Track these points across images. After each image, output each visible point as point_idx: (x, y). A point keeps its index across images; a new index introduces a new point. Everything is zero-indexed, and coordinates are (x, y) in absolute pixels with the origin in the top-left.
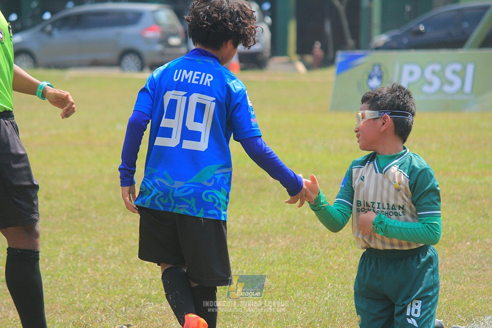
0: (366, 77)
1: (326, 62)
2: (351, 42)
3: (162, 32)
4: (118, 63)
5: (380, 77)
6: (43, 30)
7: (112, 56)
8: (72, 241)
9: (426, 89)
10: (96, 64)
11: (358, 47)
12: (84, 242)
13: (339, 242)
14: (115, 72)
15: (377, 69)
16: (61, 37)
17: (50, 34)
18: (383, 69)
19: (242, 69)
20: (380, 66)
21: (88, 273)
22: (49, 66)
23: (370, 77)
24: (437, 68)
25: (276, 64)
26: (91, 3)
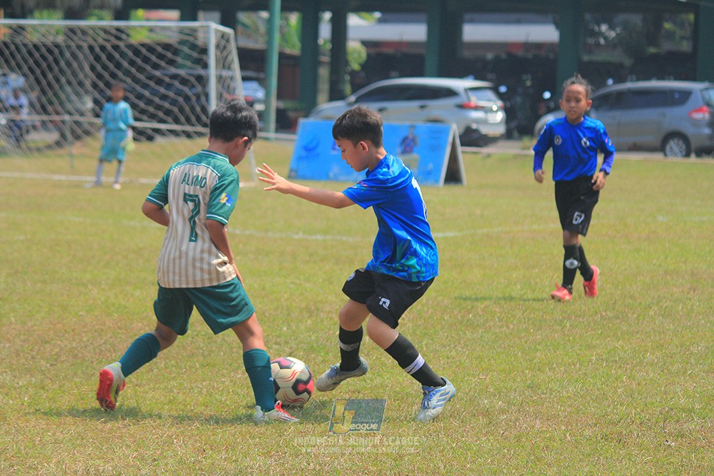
4: (661, 148)
7: (654, 140)
10: (635, 148)
14: (658, 156)
21: (622, 381)
26: (632, 81)
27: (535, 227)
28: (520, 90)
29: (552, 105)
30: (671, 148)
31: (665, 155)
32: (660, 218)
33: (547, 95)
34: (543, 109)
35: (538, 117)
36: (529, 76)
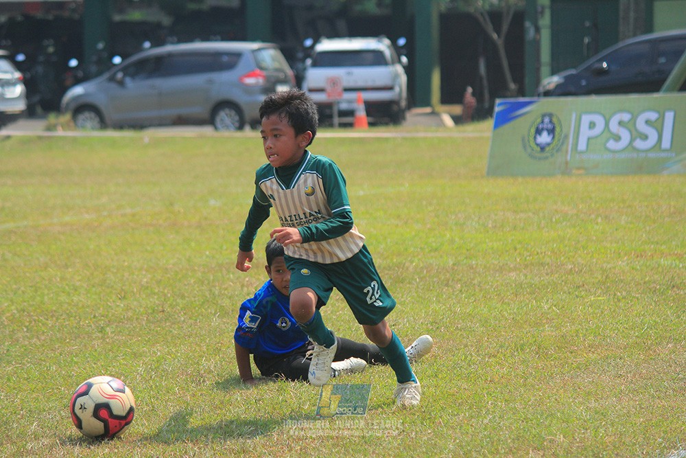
0: (533, 131)
1: (480, 113)
2: (512, 86)
3: (267, 78)
4: (210, 120)
5: (551, 131)
6: (112, 79)
7: (201, 110)
8: (154, 352)
9: (612, 144)
10: (181, 121)
11: (521, 92)
12: (169, 354)
13: (501, 347)
14: (207, 130)
15: (547, 120)
16: (136, 87)
17: (121, 83)
18: (555, 120)
19: (371, 124)
20: (551, 115)
21: (175, 394)
22: (120, 126)
23: (539, 131)
24: (626, 117)
25: (415, 116)
26: (172, 43)
27: (67, 219)
28: (41, 58)
29: (80, 74)
30: (222, 120)
31: (216, 128)
32: (212, 202)
33: (74, 63)
34: (69, 81)
35: (65, 89)
36: (51, 41)
